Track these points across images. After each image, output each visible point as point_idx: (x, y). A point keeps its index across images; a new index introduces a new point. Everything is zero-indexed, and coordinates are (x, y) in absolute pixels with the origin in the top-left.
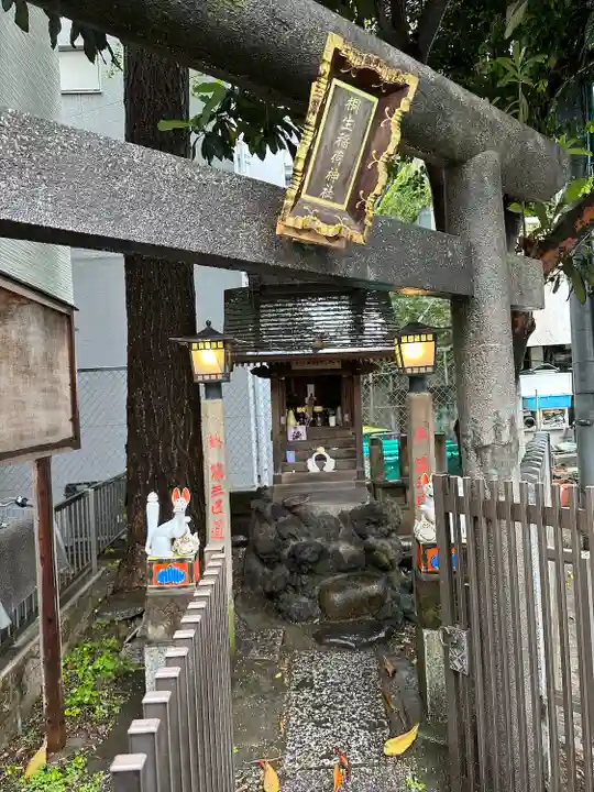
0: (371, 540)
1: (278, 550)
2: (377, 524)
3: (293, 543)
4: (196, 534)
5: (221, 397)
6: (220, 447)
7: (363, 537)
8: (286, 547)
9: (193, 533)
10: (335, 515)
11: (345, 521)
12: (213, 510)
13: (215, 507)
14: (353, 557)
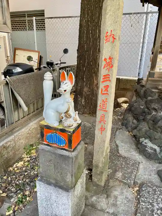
12: (102, 92)
13: (104, 89)
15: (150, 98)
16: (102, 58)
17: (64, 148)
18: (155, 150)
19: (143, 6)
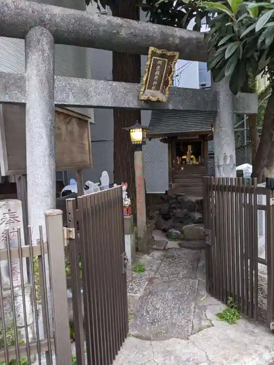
1: (169, 214)
3: (174, 211)
4: (129, 198)
5: (142, 151)
8: (172, 212)
10: (194, 201)
11: (198, 204)
14: (200, 218)
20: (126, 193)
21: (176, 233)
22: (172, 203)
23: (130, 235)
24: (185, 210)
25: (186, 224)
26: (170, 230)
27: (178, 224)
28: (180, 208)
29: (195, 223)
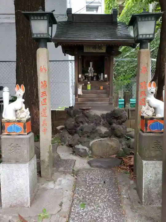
0: (114, 125)
1: (75, 128)
2: (117, 118)
3: (81, 125)
4: (28, 109)
5: (46, 48)
6: (45, 72)
7: (111, 124)
8: (79, 126)
9: (26, 108)
10: (100, 115)
11: (103, 118)
12: (42, 103)
13: (43, 102)
14: (106, 132)
15: (77, 115)
16: (39, 82)
17: (20, 133)
18: (85, 150)
19: (65, 55)
20: (24, 100)
21: (83, 149)
22: (79, 117)
23: (28, 164)
24: (92, 124)
25: (93, 139)
26: (77, 146)
27: (86, 139)
28: (87, 122)
29: (102, 137)
